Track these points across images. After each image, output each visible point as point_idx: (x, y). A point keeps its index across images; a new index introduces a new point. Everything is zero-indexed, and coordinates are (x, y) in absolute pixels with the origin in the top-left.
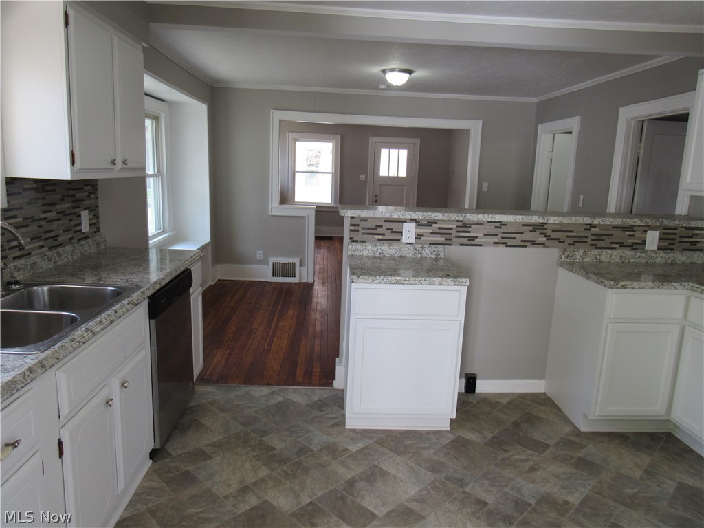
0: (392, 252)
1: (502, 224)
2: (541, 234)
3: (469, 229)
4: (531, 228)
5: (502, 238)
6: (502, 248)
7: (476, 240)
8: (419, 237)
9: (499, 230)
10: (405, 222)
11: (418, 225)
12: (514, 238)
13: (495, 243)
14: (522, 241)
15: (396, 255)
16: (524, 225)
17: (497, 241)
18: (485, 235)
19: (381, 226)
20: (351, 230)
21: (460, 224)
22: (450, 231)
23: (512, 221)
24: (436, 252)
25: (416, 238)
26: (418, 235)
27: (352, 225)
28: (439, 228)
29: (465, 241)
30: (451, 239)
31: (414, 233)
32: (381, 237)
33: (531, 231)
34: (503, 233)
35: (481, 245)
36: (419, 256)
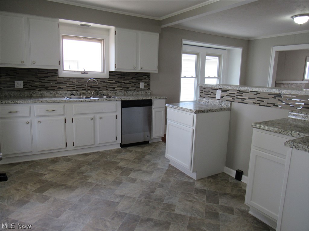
0: (211, 102)
1: (258, 93)
2: (279, 100)
3: (242, 95)
4: (273, 96)
5: (258, 100)
6: (257, 106)
7: (245, 100)
8: (222, 97)
9: (255, 96)
10: (218, 90)
11: (222, 91)
12: (264, 101)
13: (254, 103)
14: (268, 103)
15: (213, 104)
16: (269, 94)
17: (254, 102)
18: (249, 98)
19: (210, 91)
20: (201, 92)
21: (238, 92)
22: (234, 95)
23: (261, 91)
24: (226, 105)
25: (221, 97)
26: (222, 96)
27: (201, 90)
28: (230, 93)
29: (240, 100)
30: (234, 99)
31: (220, 94)
32: (209, 96)
33: (273, 98)
34: (258, 98)
35: (247, 103)
36: (220, 105)
